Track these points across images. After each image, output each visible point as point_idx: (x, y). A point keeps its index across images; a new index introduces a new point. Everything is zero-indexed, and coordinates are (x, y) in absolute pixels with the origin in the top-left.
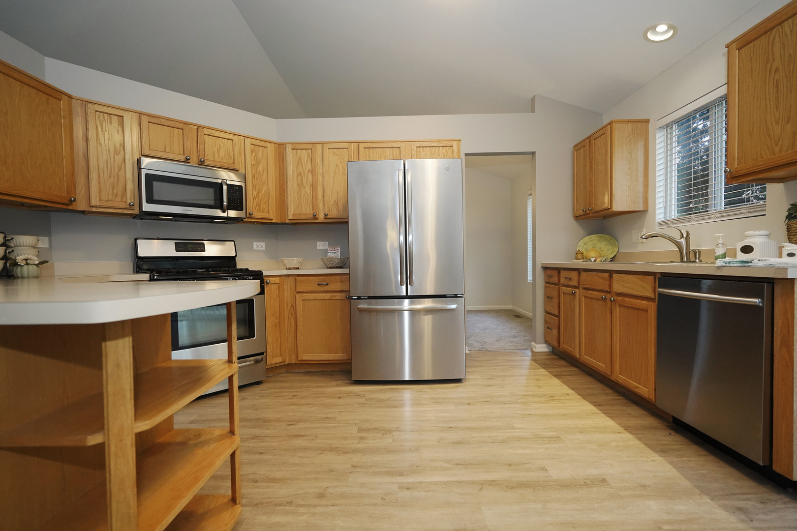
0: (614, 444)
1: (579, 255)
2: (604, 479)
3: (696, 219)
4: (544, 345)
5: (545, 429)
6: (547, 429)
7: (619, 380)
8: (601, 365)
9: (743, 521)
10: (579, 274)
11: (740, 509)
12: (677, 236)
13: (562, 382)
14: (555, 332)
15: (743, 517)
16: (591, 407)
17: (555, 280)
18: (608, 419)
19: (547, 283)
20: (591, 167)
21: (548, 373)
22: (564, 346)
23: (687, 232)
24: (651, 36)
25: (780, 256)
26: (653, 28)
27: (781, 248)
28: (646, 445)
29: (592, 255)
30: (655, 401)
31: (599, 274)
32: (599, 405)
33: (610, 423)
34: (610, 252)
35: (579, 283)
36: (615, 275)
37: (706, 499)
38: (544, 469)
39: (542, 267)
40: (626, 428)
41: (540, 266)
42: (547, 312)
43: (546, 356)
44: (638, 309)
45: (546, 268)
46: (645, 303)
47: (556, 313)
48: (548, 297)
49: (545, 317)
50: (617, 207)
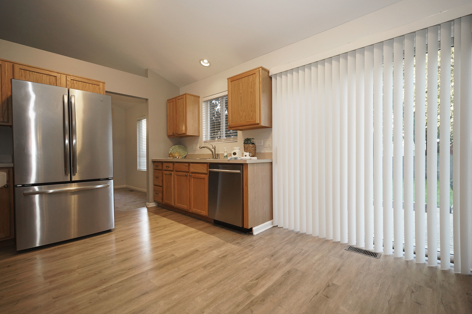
0: (197, 237)
1: (170, 155)
2: (197, 250)
3: (217, 141)
4: (154, 203)
5: (167, 240)
6: (168, 239)
7: (194, 211)
8: (185, 207)
9: (239, 246)
10: (174, 164)
11: (238, 243)
12: (211, 148)
13: (168, 218)
14: (160, 195)
15: (239, 245)
16: (184, 226)
17: (160, 168)
18: (191, 228)
19: (155, 169)
20: (176, 112)
21: (159, 216)
22: (166, 201)
23: (215, 146)
24: (202, 62)
25: (243, 156)
26: (203, 60)
27: (243, 153)
28: (208, 233)
29: (177, 155)
30: (208, 216)
31: (184, 164)
32: (187, 224)
33: (193, 229)
34: (184, 153)
35: (173, 169)
36: (191, 164)
37: (229, 244)
38: (173, 255)
39: (152, 161)
40: (200, 230)
41: (151, 160)
42: (155, 185)
43: (155, 208)
44: (201, 178)
45: (154, 162)
46: (204, 175)
47: (161, 185)
48: (156, 177)
49: (154, 187)
50: (189, 133)
